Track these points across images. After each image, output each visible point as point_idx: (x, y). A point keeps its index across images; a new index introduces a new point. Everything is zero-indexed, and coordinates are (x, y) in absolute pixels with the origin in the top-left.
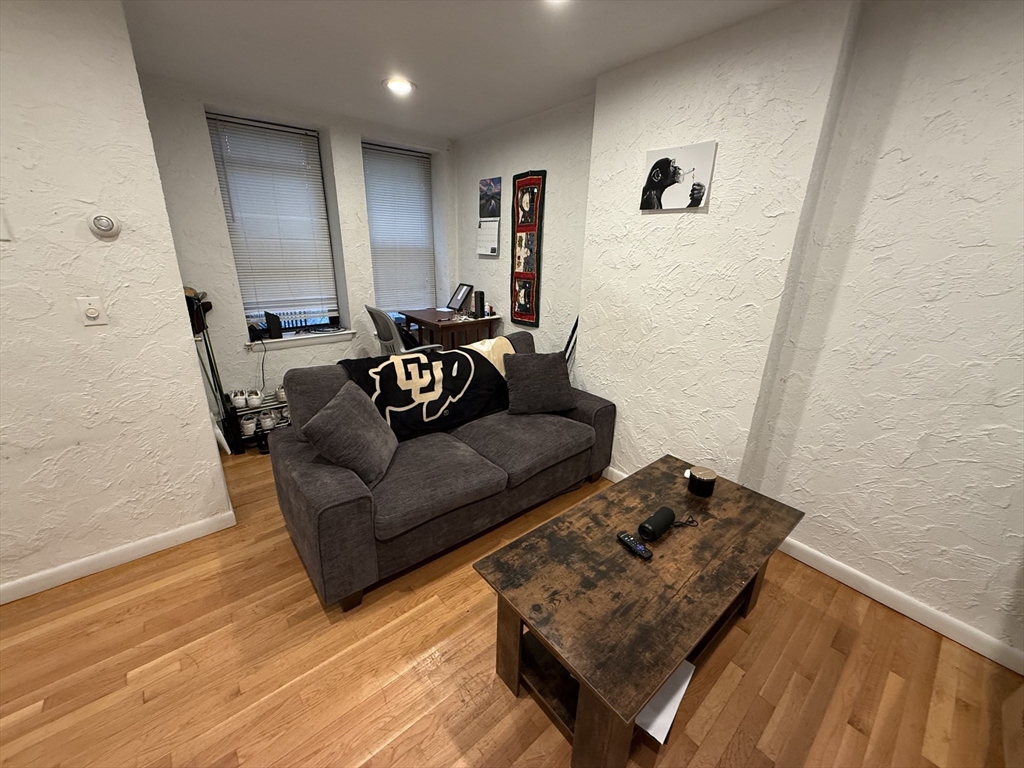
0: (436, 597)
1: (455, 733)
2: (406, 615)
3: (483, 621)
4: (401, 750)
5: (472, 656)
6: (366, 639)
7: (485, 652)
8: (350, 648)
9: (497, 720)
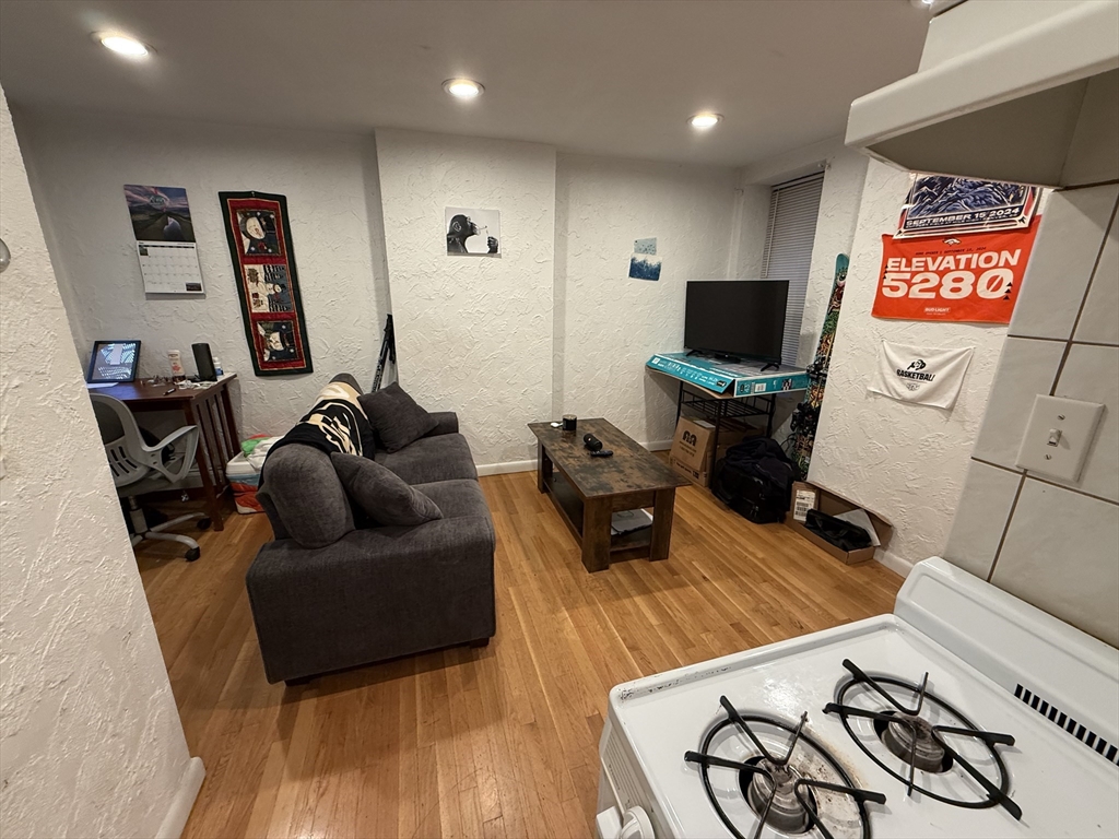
0: (510, 589)
1: (618, 598)
2: (516, 607)
3: (547, 570)
4: (620, 622)
5: (573, 582)
6: (525, 634)
7: (572, 573)
8: (528, 644)
9: (618, 580)
